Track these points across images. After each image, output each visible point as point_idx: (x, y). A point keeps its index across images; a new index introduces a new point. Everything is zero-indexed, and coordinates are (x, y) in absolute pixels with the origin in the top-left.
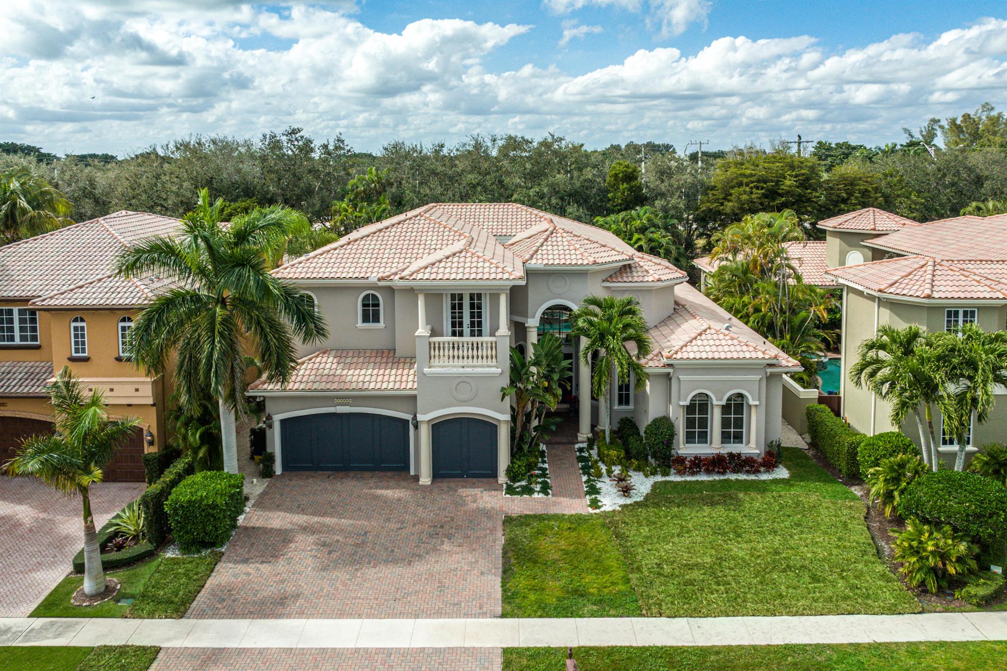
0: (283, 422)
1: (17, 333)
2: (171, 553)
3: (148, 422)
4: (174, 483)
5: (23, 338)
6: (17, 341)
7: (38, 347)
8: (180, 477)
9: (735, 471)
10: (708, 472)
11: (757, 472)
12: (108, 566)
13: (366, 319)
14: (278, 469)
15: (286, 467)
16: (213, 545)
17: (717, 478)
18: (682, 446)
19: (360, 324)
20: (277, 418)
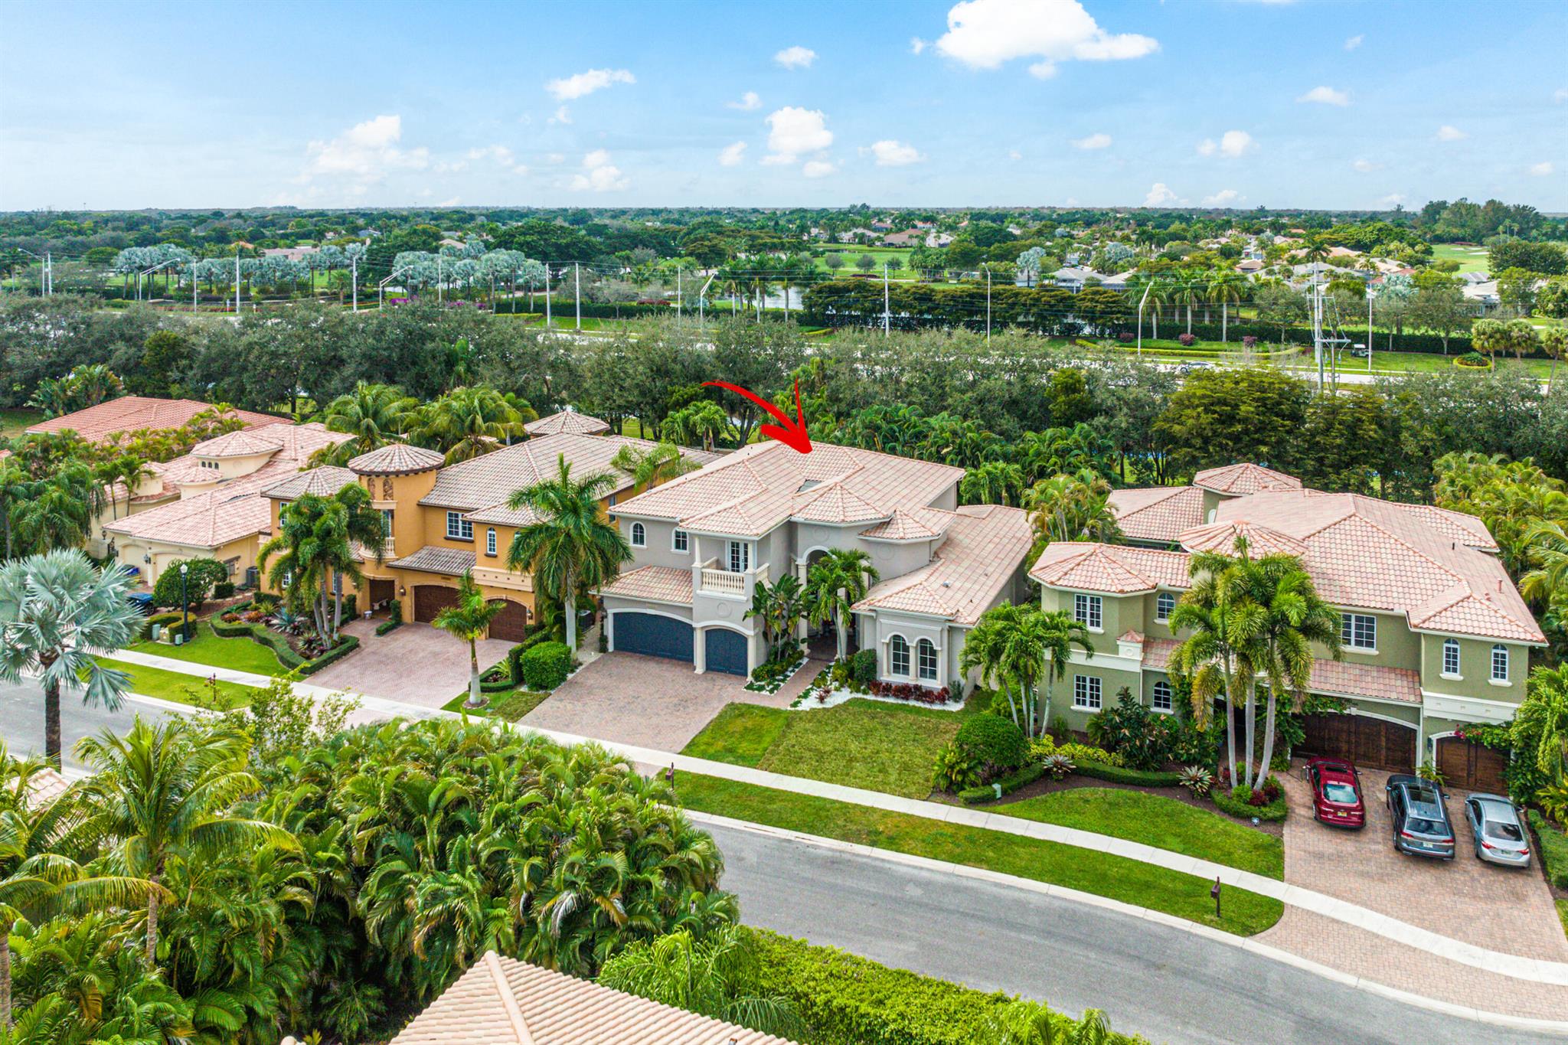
0: (615, 615)
1: (460, 531)
2: (524, 689)
3: (529, 603)
4: (530, 646)
5: (464, 534)
6: (460, 536)
7: (472, 542)
8: (536, 642)
9: (917, 700)
10: (897, 696)
11: (932, 702)
12: (484, 690)
13: (678, 547)
14: (611, 647)
15: (616, 647)
16: (546, 688)
17: (900, 702)
18: (885, 673)
19: (673, 549)
20: (611, 612)
